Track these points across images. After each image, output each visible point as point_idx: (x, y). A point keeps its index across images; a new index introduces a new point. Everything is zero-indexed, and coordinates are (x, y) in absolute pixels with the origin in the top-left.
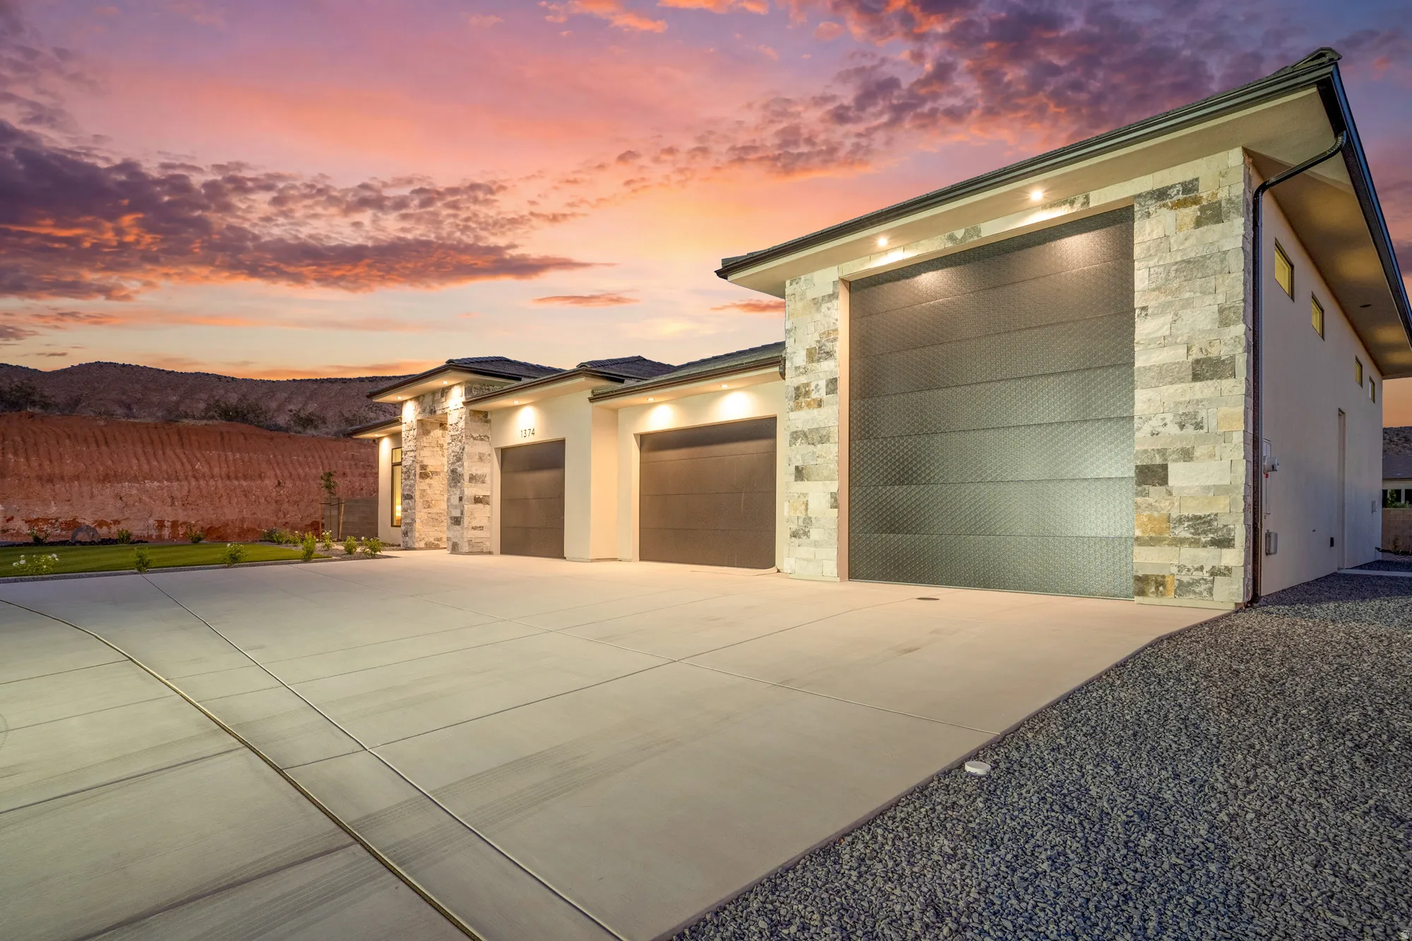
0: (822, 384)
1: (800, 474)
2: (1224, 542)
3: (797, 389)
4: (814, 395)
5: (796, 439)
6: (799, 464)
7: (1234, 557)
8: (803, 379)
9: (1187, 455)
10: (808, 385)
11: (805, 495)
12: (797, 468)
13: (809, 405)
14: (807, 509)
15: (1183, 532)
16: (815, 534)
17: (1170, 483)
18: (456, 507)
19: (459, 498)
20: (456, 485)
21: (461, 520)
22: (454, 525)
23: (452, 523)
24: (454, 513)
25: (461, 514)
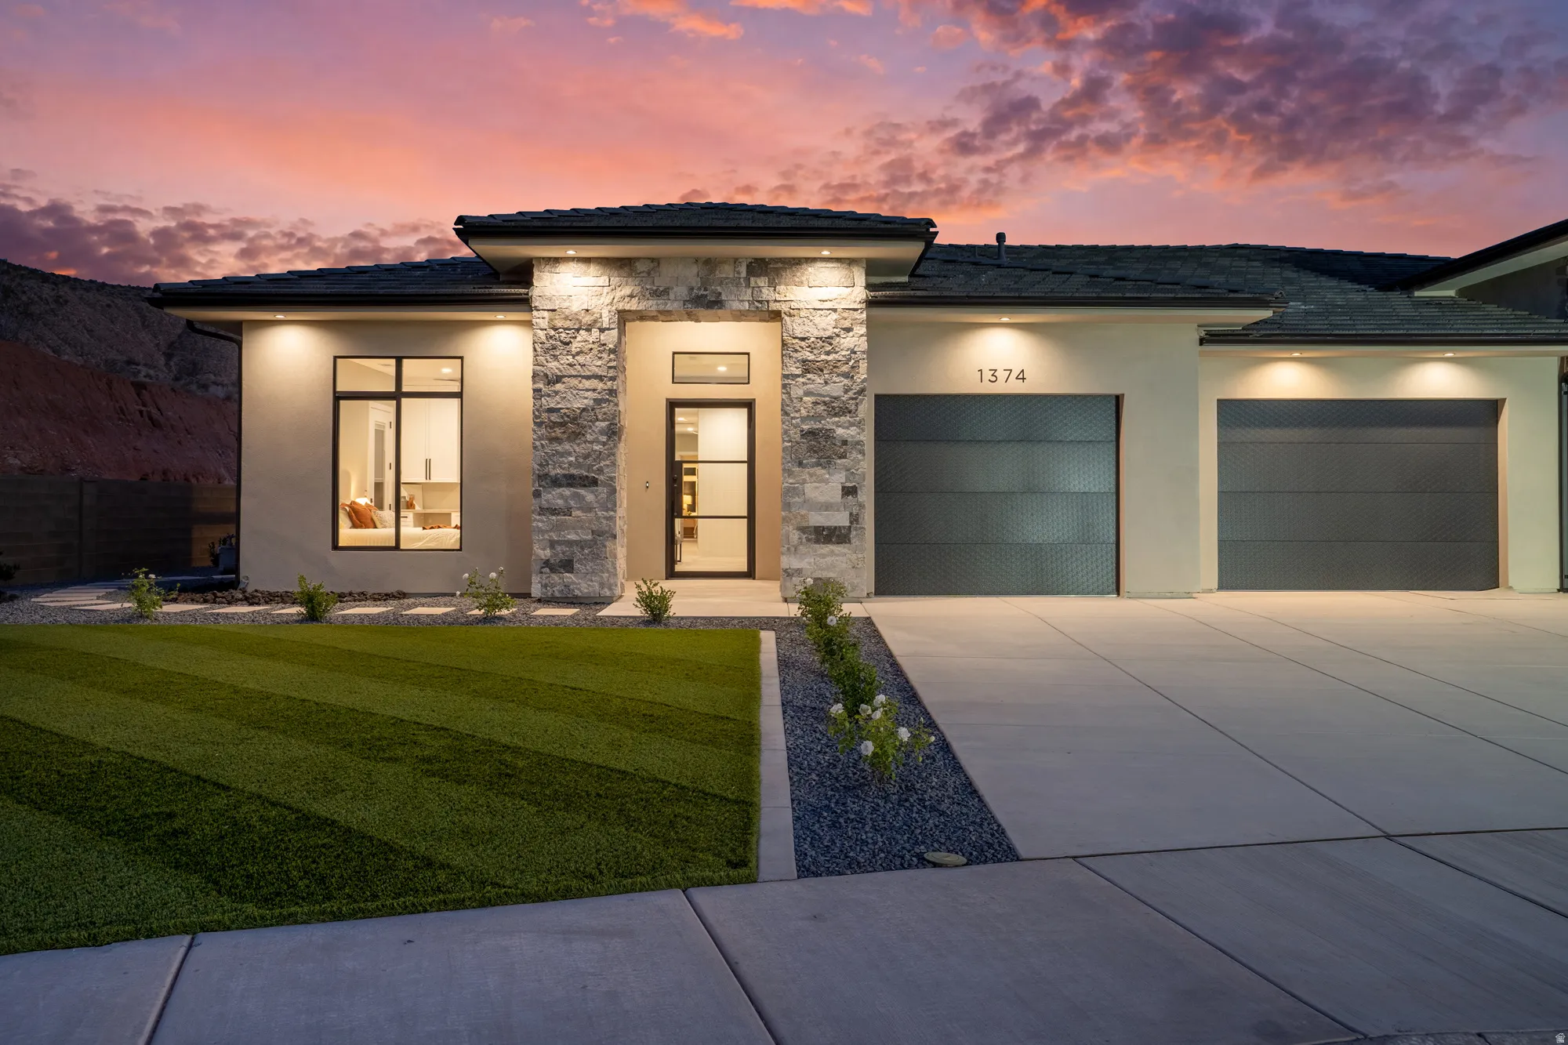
18: (828, 507)
19: (843, 488)
20: (829, 463)
21: (854, 533)
22: (817, 541)
23: (808, 540)
24: (817, 519)
25: (851, 522)
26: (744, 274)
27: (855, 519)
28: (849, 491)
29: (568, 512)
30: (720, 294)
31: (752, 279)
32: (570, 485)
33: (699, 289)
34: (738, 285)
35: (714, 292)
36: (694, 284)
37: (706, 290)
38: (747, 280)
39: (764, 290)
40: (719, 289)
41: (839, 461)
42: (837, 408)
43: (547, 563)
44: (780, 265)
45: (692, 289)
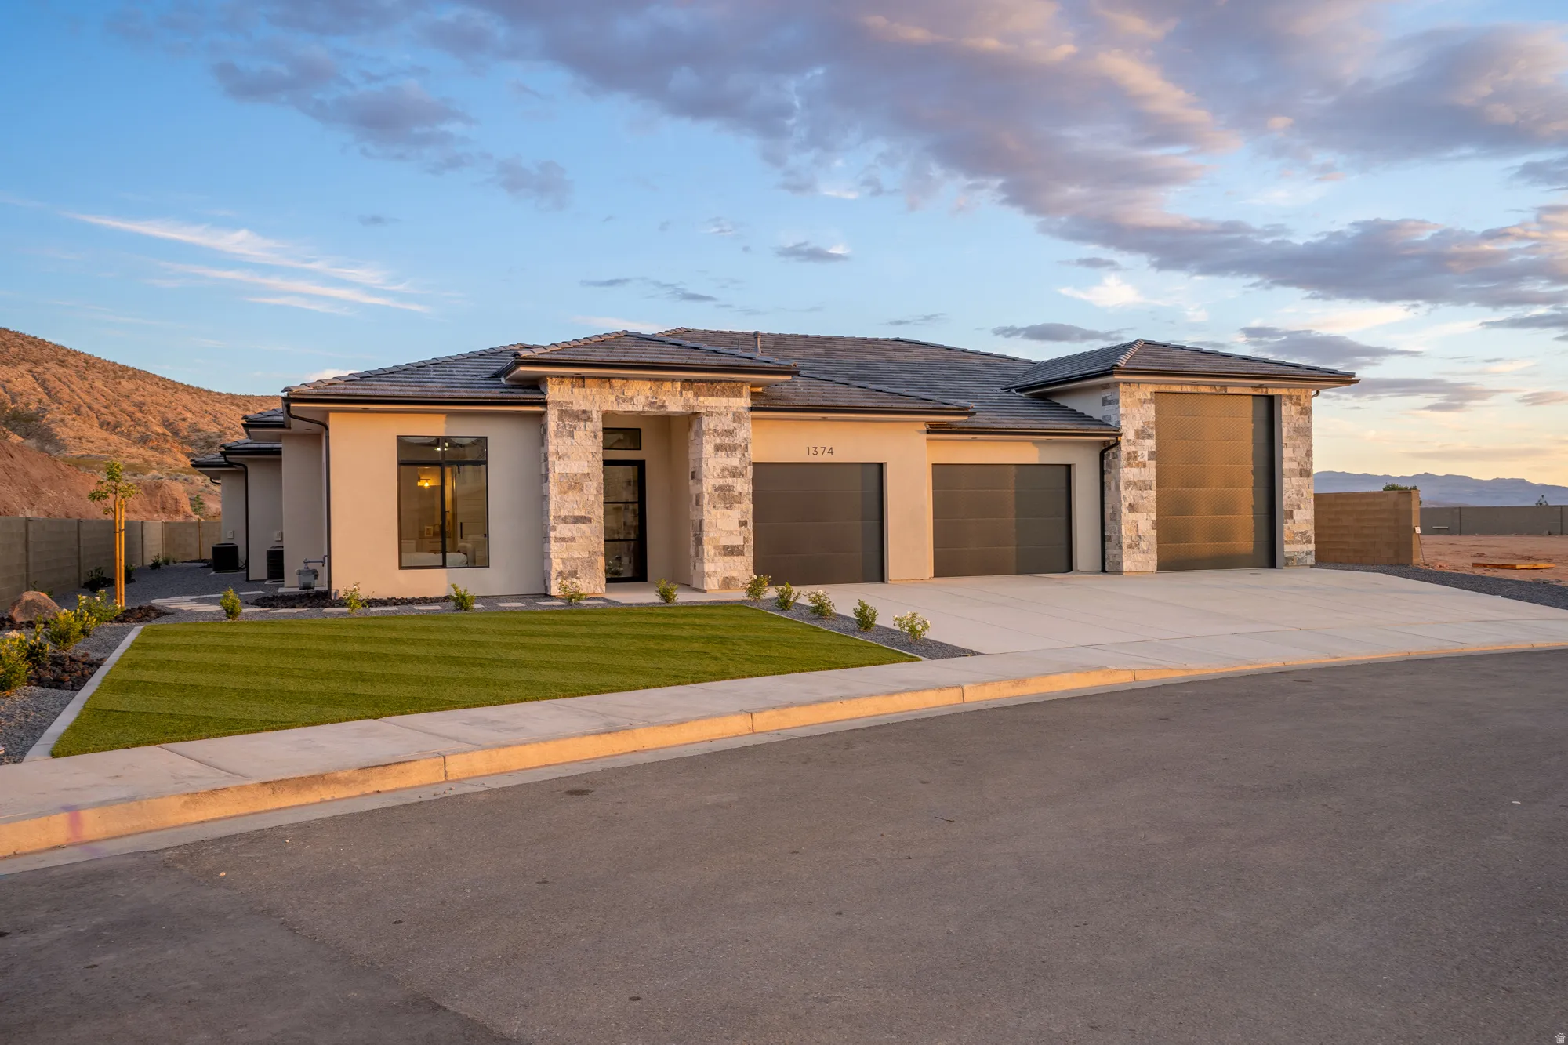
0: (1146, 454)
1: (1132, 508)
2: (1309, 542)
3: (1129, 454)
4: (1140, 459)
5: (1129, 486)
6: (1132, 501)
7: (1312, 547)
8: (1133, 448)
9: (1299, 507)
10: (1135, 452)
11: (1136, 521)
12: (1130, 504)
13: (1138, 465)
14: (1137, 531)
15: (1298, 538)
16: (1144, 546)
17: (1294, 518)
18: (731, 533)
19: (740, 521)
20: (731, 506)
21: (746, 549)
22: (725, 555)
23: (720, 554)
24: (725, 541)
25: (744, 543)
26: (679, 389)
27: (745, 540)
28: (743, 523)
29: (573, 540)
30: (665, 401)
31: (684, 392)
32: (575, 523)
33: (652, 397)
34: (675, 396)
35: (660, 400)
36: (649, 395)
37: (656, 398)
38: (681, 393)
39: (691, 400)
40: (664, 398)
41: (737, 505)
42: (734, 473)
43: (561, 573)
44: (700, 384)
45: (648, 397)
